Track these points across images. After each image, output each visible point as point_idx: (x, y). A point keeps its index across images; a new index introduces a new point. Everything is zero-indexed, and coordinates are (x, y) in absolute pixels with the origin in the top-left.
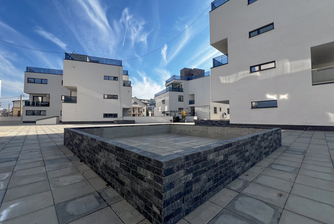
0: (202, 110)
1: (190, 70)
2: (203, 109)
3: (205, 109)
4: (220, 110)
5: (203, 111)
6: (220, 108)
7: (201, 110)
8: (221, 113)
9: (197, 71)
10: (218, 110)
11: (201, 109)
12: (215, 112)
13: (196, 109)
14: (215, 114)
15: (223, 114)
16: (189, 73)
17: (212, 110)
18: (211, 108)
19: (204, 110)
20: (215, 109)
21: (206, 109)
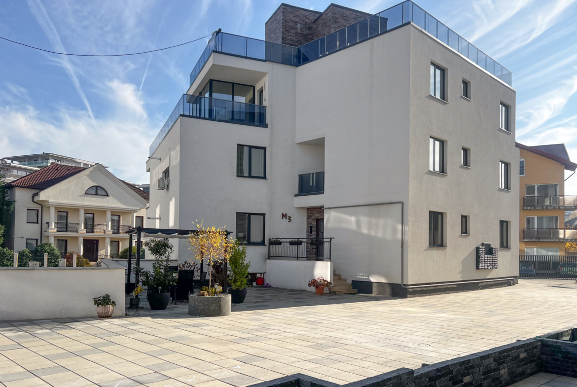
0: (358, 223)
1: (312, 18)
2: (364, 219)
3: (374, 220)
4: (465, 231)
5: (365, 231)
6: (465, 219)
7: (354, 227)
8: (467, 246)
9: (344, 17)
10: (452, 228)
11: (353, 219)
12: (437, 240)
13: (330, 220)
14: (436, 253)
15: (478, 249)
16: (306, 32)
17: (419, 230)
18: (410, 218)
19: (370, 228)
20: (436, 220)
21: (381, 222)
